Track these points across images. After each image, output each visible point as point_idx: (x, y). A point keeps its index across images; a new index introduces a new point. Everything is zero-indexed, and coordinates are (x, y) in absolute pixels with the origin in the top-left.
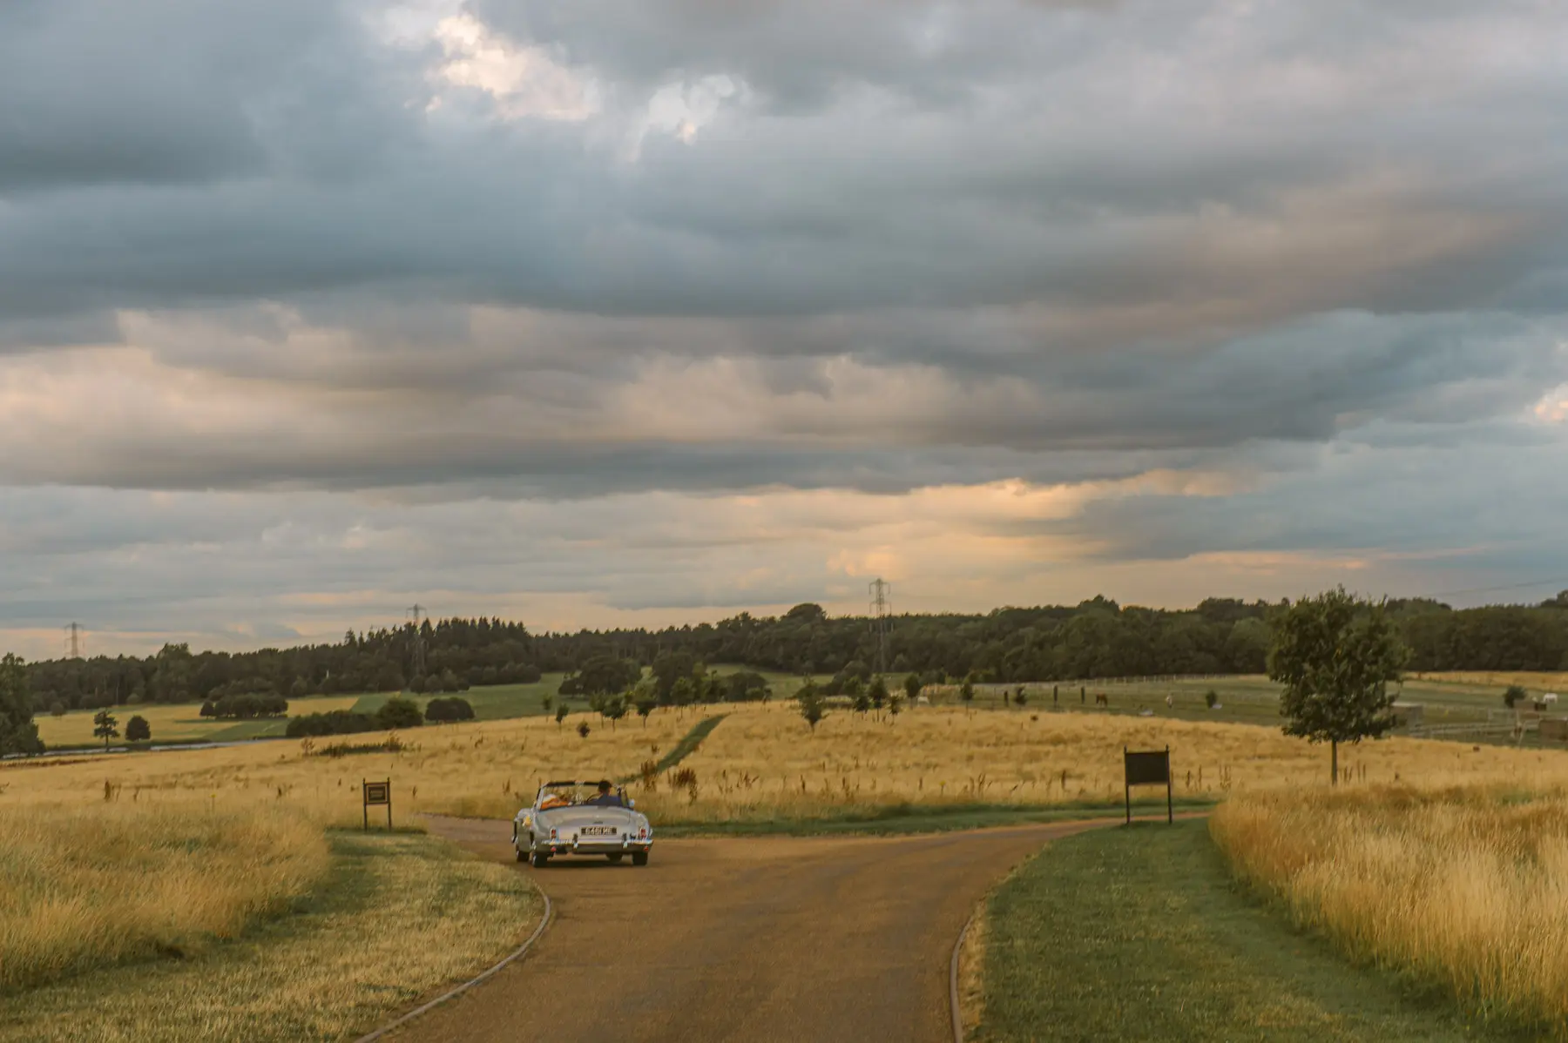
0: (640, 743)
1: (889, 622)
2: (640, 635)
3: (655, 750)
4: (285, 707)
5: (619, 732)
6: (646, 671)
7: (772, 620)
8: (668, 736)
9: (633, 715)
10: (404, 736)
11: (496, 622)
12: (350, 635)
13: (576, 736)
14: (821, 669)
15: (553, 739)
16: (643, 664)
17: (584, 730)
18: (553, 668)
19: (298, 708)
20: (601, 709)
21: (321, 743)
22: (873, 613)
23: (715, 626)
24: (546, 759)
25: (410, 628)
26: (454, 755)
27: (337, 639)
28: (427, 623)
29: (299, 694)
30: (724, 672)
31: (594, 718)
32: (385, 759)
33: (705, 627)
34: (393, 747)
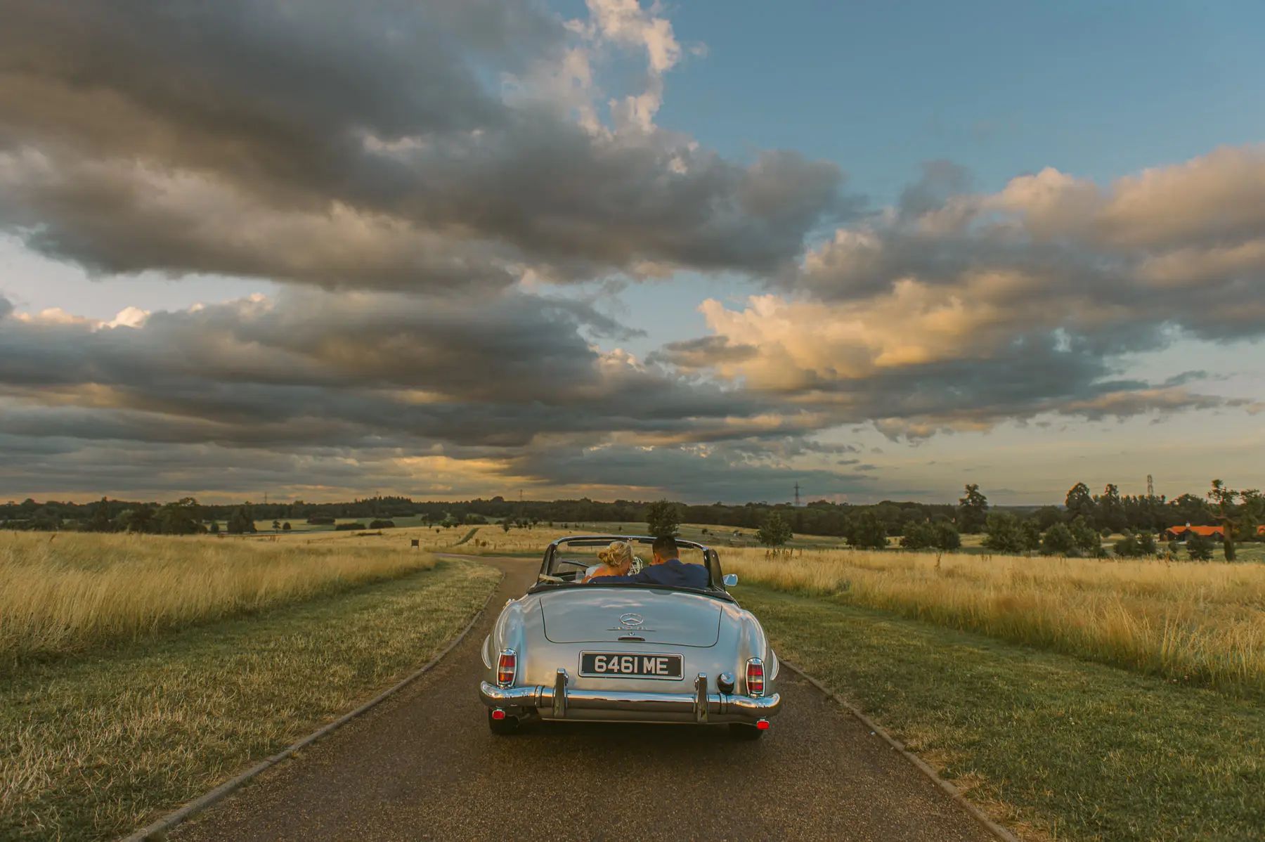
0: (455, 535)
1: (523, 503)
2: (447, 503)
3: (460, 537)
4: (334, 521)
5: (448, 532)
6: (449, 515)
7: (488, 501)
8: (463, 534)
9: (452, 527)
10: (383, 530)
11: (402, 498)
12: (356, 500)
13: (435, 533)
14: (502, 516)
15: (428, 533)
16: (448, 512)
17: (438, 531)
18: (419, 512)
19: (338, 522)
20: (443, 525)
21: (357, 532)
22: (518, 500)
23: (470, 502)
24: (427, 539)
25: (375, 498)
26: (399, 537)
27: (352, 501)
28: (380, 498)
29: (339, 517)
30: (475, 516)
31: (440, 527)
32: (377, 537)
33: (467, 502)
34: (380, 534)
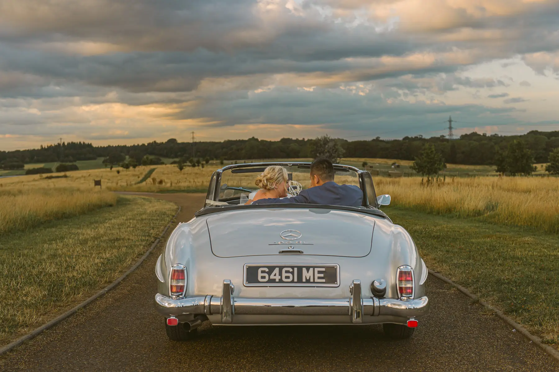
0: (134, 175)
1: (195, 144)
2: (125, 147)
3: (139, 177)
4: (23, 166)
5: (128, 173)
6: (127, 157)
7: (162, 143)
8: (141, 174)
9: (131, 168)
10: (68, 173)
11: (84, 143)
12: (42, 146)
13: (116, 174)
14: (176, 157)
15: (110, 174)
16: (126, 155)
17: (118, 172)
18: (100, 156)
19: (27, 167)
20: (122, 166)
21: (45, 175)
22: (191, 141)
23: (146, 145)
24: (109, 180)
25: (59, 144)
26: (83, 179)
27: (38, 147)
28: (64, 143)
29: (27, 163)
30: (151, 157)
31: (121, 169)
32: (64, 180)
33: (143, 145)
34: (65, 176)
